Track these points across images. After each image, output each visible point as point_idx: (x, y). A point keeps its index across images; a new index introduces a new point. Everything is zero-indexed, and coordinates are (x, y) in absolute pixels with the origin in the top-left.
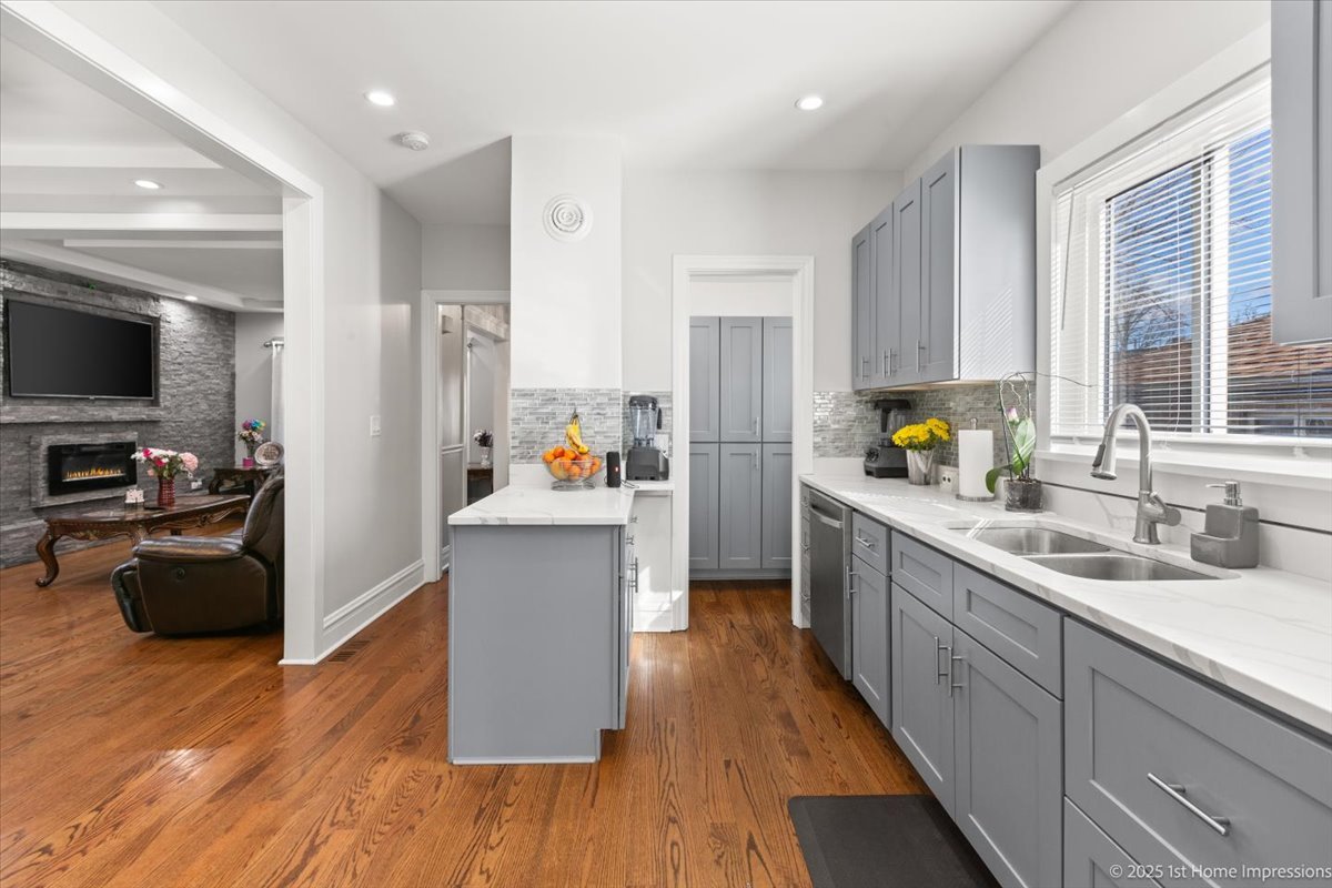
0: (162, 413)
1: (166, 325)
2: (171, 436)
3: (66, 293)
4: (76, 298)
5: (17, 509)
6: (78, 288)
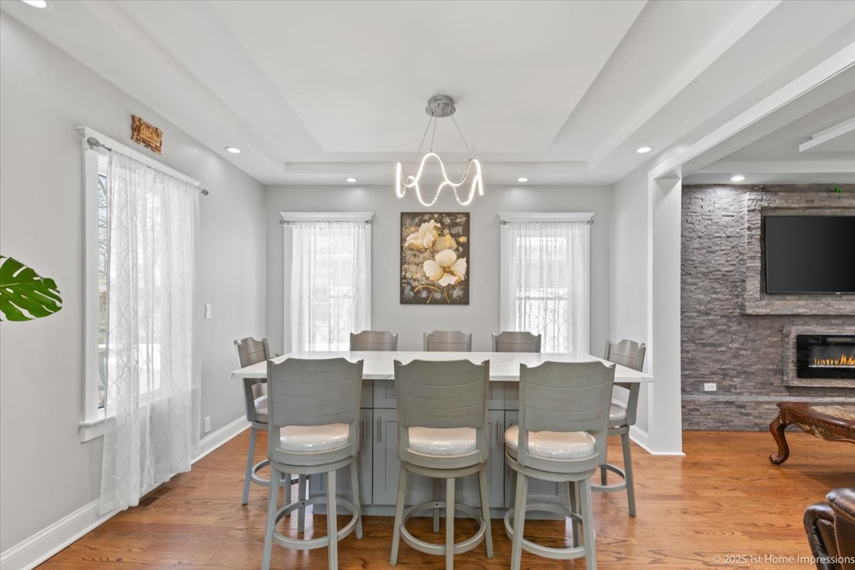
3: (813, 201)
4: (823, 204)
5: (773, 384)
6: (825, 194)
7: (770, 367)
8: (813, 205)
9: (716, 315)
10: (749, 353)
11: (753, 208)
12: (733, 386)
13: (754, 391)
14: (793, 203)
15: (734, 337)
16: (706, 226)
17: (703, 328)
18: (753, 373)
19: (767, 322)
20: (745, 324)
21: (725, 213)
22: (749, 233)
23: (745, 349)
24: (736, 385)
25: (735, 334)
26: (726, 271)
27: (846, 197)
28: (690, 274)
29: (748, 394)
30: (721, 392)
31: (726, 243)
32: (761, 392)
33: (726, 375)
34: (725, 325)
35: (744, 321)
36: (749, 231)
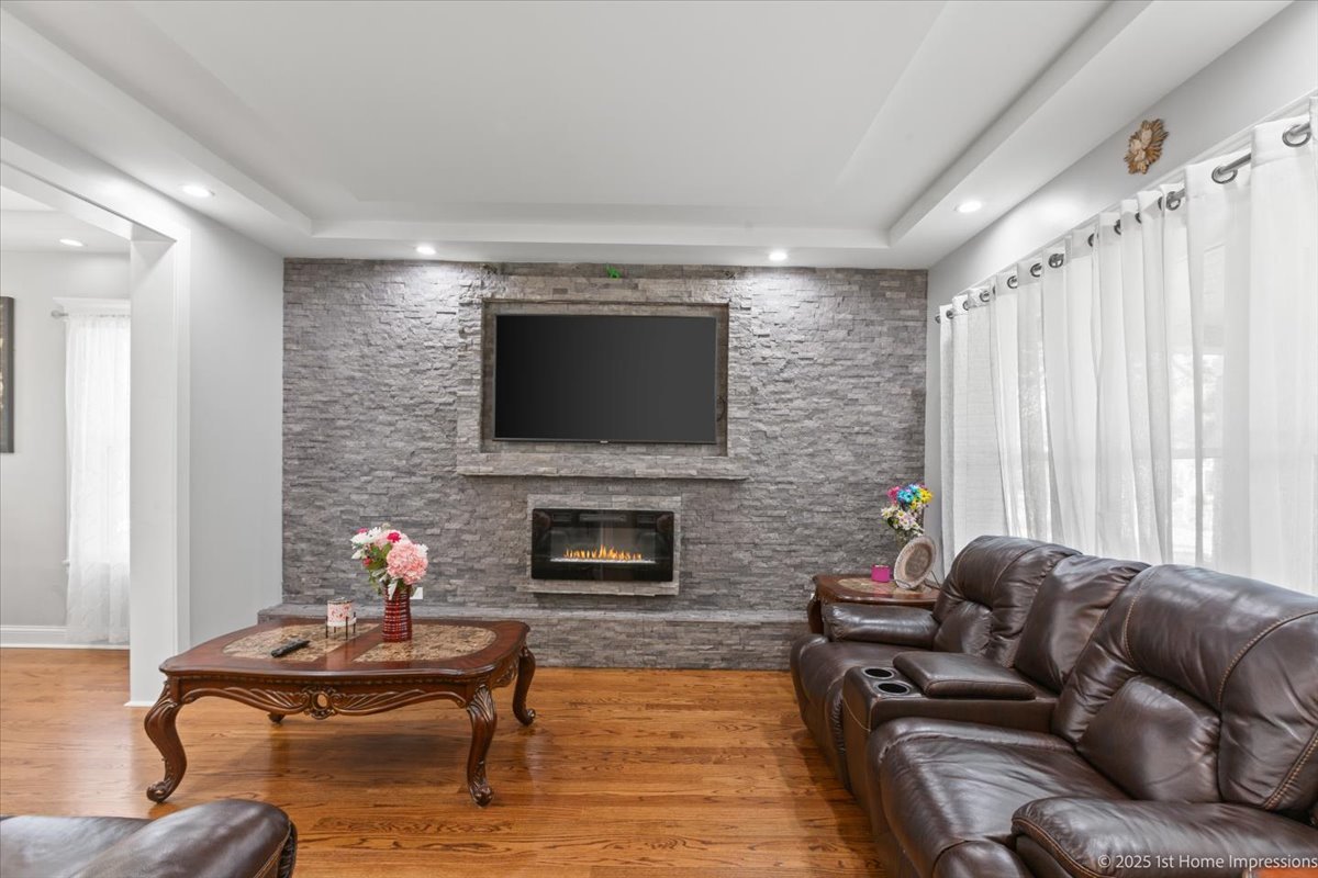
0: (730, 466)
1: (740, 314)
2: (766, 508)
3: (564, 291)
4: (580, 297)
5: (515, 588)
6: (584, 280)
7: (510, 561)
8: (567, 297)
9: (425, 476)
10: (477, 537)
11: (467, 300)
12: (450, 591)
13: (484, 600)
14: (532, 293)
15: (453, 511)
16: (410, 329)
17: (402, 496)
18: (482, 571)
19: (507, 487)
20: (471, 492)
21: (441, 309)
22: (461, 340)
23: (470, 532)
24: (455, 590)
25: (454, 507)
26: (441, 404)
27: (616, 286)
28: (384, 408)
29: (475, 604)
30: (430, 601)
31: (443, 357)
32: (495, 603)
33: (441, 574)
34: (437, 492)
35: (469, 486)
36: (462, 337)
